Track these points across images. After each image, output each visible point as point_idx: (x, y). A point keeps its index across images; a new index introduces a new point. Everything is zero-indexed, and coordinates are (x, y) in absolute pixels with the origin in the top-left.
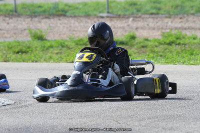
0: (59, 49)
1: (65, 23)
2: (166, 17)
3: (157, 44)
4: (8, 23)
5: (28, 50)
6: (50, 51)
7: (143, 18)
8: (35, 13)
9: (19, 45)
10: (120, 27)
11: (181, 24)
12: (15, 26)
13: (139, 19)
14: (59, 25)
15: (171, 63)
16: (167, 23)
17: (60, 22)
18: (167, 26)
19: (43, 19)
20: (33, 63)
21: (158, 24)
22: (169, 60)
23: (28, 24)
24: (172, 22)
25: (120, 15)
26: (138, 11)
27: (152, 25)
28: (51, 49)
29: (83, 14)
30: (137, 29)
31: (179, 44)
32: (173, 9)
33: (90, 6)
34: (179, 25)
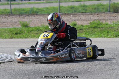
0: (37, 31)
1: (37, 18)
2: (90, 14)
3: (87, 28)
4: (8, 19)
5: (21, 32)
6: (32, 33)
7: (78, 15)
8: (21, 13)
9: (16, 30)
10: (66, 20)
11: (98, 17)
12: (11, 20)
13: (76, 15)
14: (34, 19)
15: (98, 37)
16: (91, 17)
17: (35, 18)
18: (90, 19)
19: (25, 16)
20: (25, 39)
21: (86, 18)
22: (97, 36)
23: (18, 19)
24: (93, 17)
25: (66, 14)
26: (75, 11)
27: (83, 18)
28: (33, 32)
29: (47, 14)
30: (75, 20)
31: (99, 28)
32: (93, 10)
33: (50, 9)
34: (97, 18)
